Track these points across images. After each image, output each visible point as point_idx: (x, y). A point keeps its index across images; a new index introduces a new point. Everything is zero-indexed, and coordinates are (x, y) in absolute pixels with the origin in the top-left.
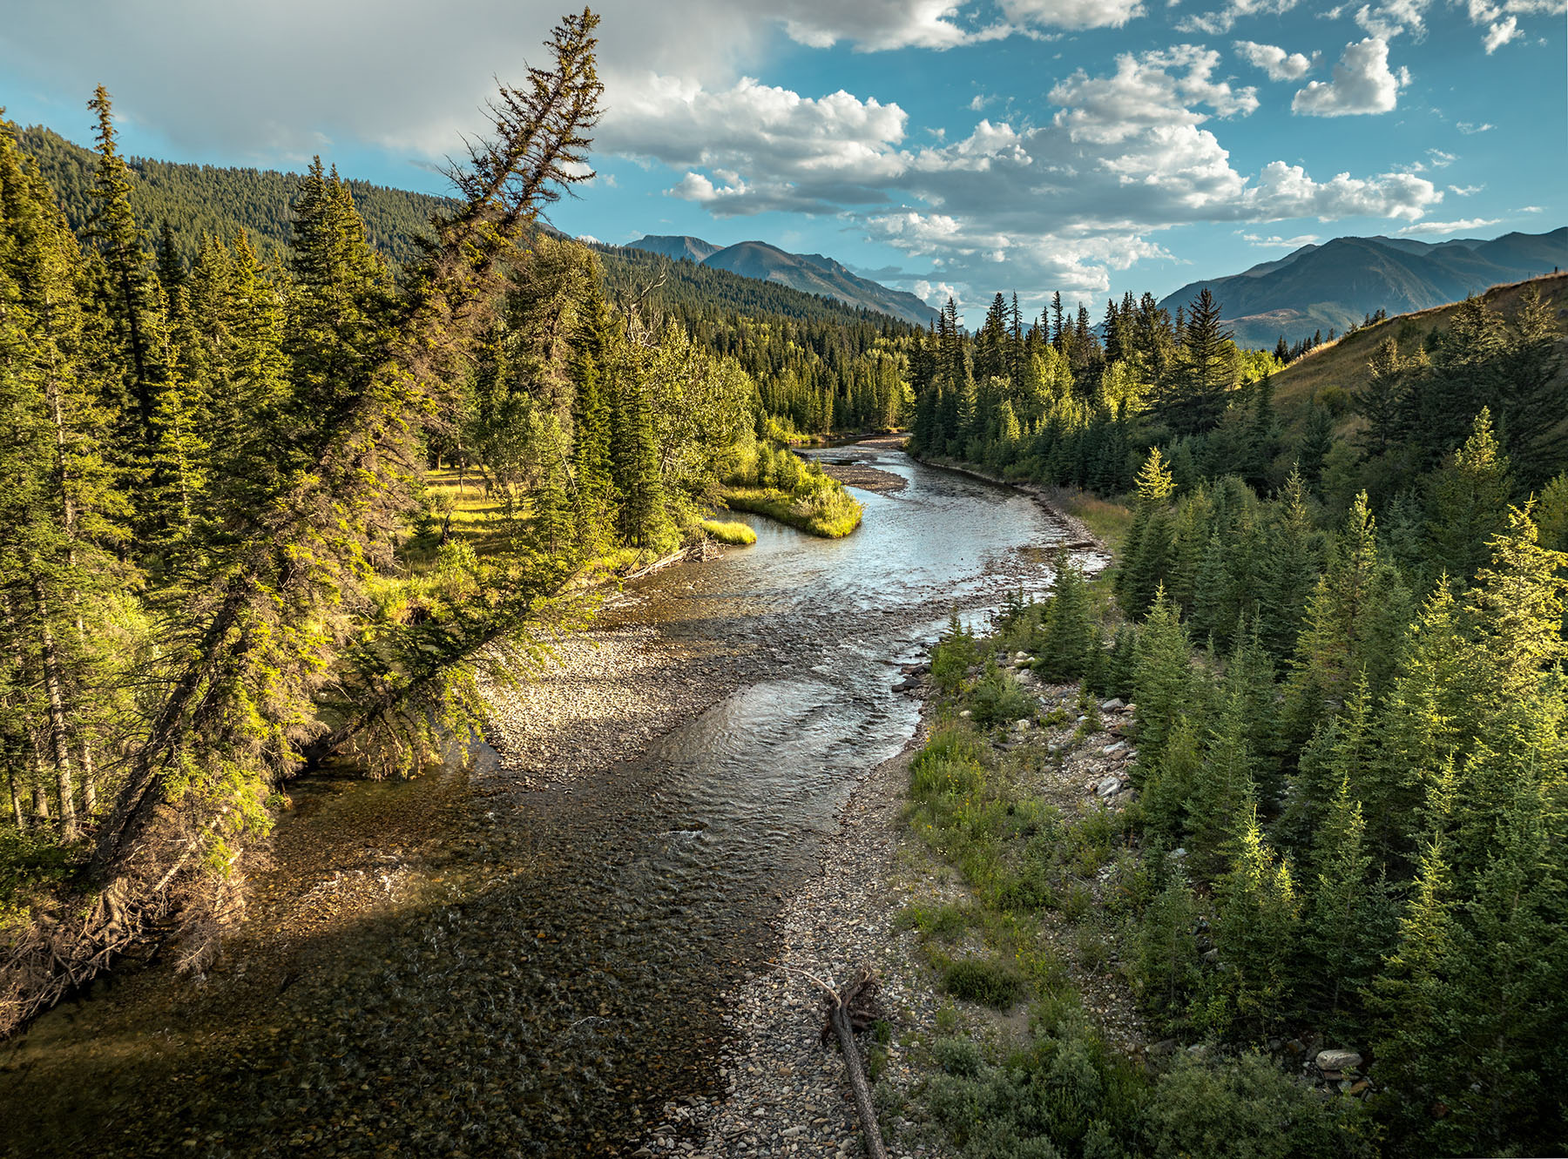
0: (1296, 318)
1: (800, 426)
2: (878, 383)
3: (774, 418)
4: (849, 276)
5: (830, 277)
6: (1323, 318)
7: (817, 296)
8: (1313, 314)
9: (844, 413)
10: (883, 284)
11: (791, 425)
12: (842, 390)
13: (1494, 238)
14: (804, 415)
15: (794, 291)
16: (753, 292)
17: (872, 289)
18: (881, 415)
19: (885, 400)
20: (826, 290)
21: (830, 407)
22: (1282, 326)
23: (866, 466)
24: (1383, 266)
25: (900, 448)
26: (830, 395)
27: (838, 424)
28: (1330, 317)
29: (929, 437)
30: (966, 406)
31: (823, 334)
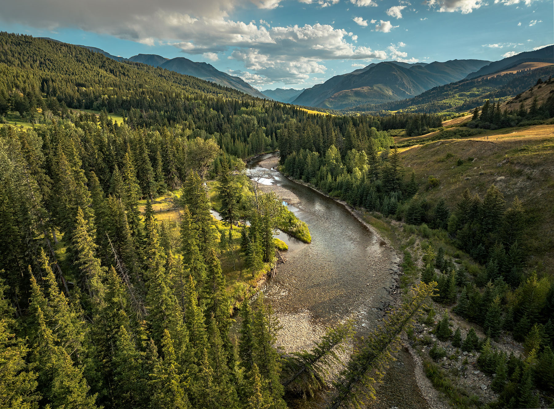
0: (370, 89)
5: (211, 73)
6: (378, 90)
8: (375, 88)
10: (229, 74)
17: (225, 75)
22: (365, 92)
24: (397, 72)
28: (380, 89)
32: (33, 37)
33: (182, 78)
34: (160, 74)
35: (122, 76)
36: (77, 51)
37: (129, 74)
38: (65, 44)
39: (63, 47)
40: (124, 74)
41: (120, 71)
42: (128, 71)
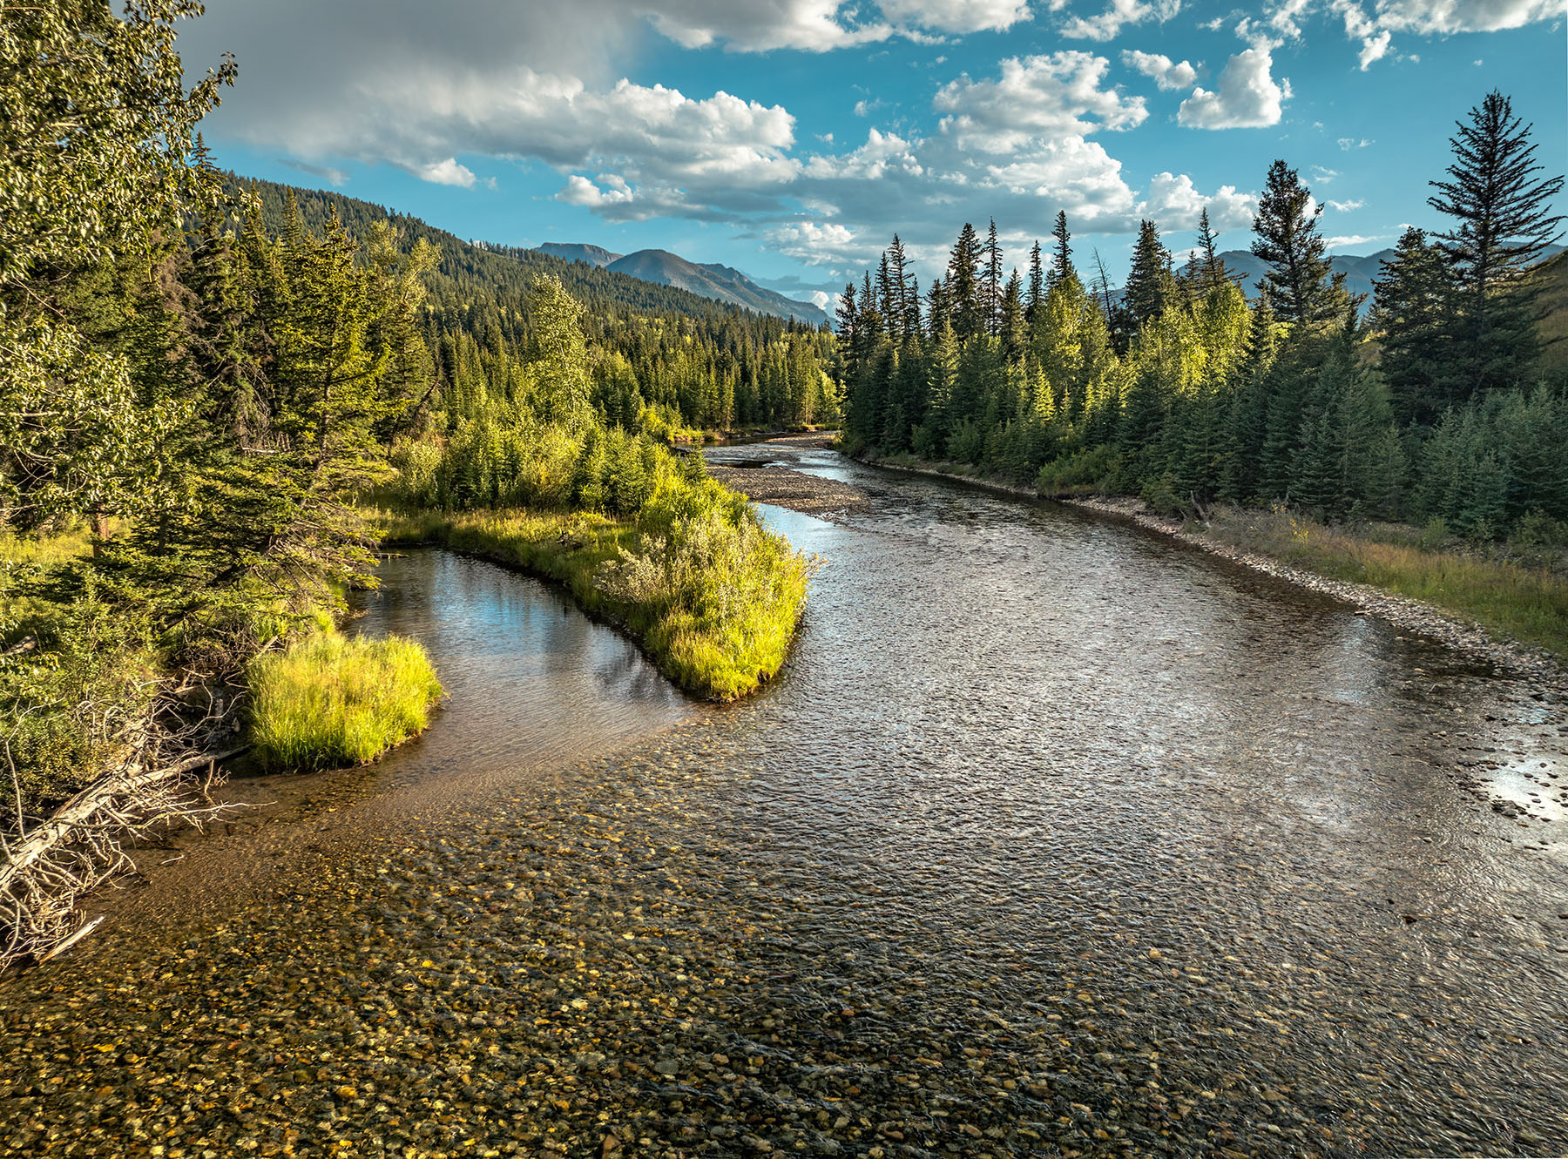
1: (689, 418)
2: (792, 368)
3: (653, 407)
4: (750, 285)
5: (731, 286)
7: (718, 301)
9: (749, 404)
10: (786, 294)
11: (677, 417)
12: (746, 376)
13: (1370, 254)
14: (695, 405)
15: (695, 296)
16: (651, 295)
17: (774, 299)
18: (796, 407)
19: (799, 389)
20: (727, 296)
21: (730, 395)
23: (786, 469)
25: (829, 445)
26: (730, 381)
27: (741, 419)
29: (878, 426)
30: (940, 374)
31: (724, 328)
32: (237, 174)
33: (642, 290)
34: (581, 277)
35: (463, 273)
36: (348, 210)
37: (484, 268)
38: (321, 192)
39: (314, 201)
40: (470, 269)
41: (459, 261)
42: (482, 260)
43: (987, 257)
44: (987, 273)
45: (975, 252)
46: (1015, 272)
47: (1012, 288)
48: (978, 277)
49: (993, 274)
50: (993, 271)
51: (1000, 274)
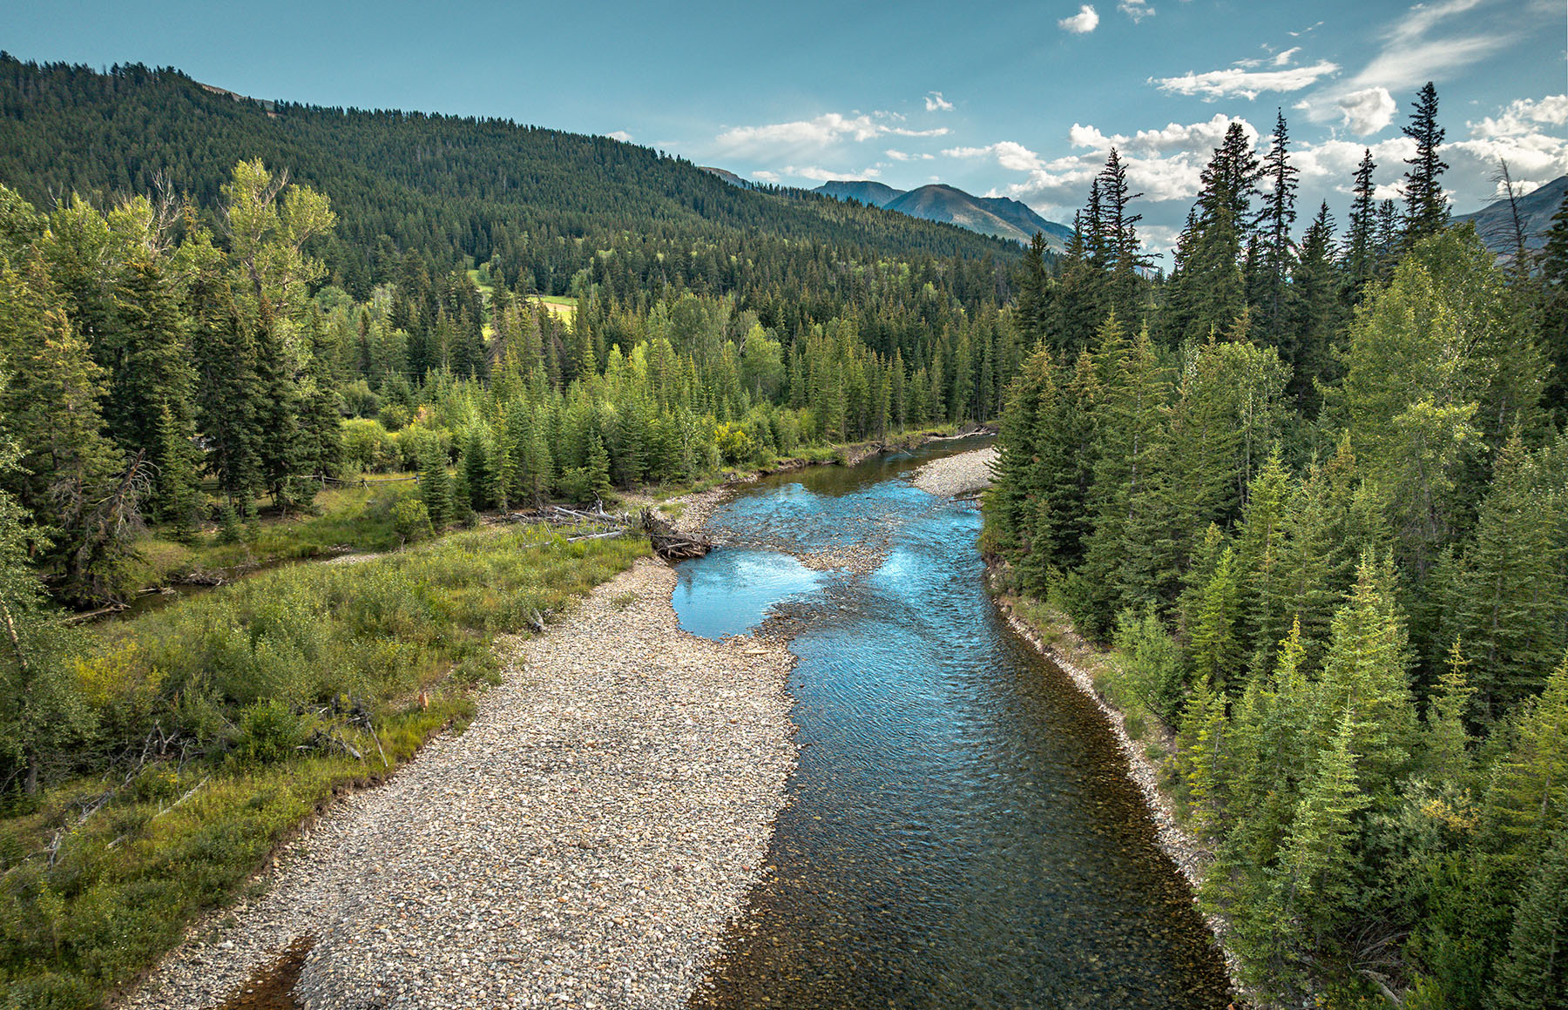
4: (1037, 219)
43: (1268, 184)
44: (1266, 214)
45: (1247, 174)
46: (1324, 208)
47: (1317, 238)
48: (1250, 220)
49: (1278, 215)
50: (1279, 206)
51: (1292, 216)
